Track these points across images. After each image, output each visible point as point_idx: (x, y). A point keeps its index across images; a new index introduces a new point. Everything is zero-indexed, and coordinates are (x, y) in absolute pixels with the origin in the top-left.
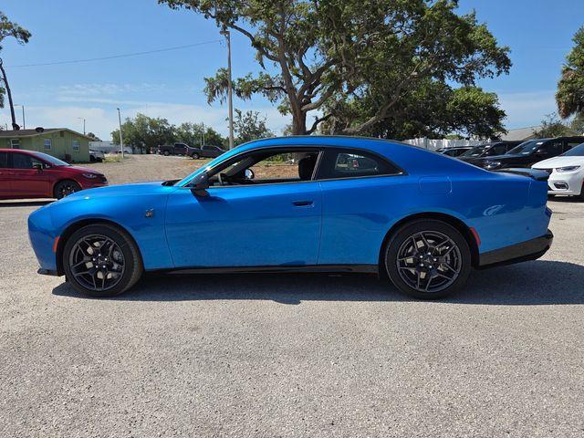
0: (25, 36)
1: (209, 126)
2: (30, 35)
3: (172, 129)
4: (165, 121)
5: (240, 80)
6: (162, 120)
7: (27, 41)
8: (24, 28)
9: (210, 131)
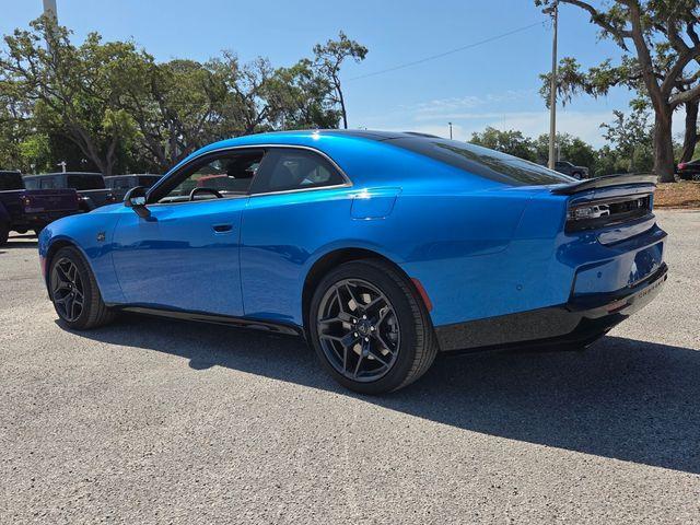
0: (362, 52)
1: (574, 137)
2: (367, 51)
3: (527, 143)
4: (519, 134)
5: (592, 71)
6: (515, 133)
7: (363, 57)
8: (361, 45)
9: (577, 143)
